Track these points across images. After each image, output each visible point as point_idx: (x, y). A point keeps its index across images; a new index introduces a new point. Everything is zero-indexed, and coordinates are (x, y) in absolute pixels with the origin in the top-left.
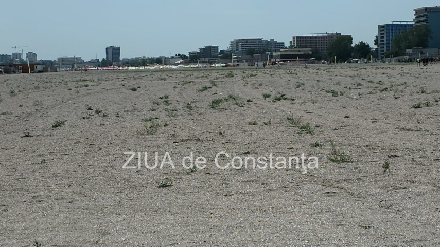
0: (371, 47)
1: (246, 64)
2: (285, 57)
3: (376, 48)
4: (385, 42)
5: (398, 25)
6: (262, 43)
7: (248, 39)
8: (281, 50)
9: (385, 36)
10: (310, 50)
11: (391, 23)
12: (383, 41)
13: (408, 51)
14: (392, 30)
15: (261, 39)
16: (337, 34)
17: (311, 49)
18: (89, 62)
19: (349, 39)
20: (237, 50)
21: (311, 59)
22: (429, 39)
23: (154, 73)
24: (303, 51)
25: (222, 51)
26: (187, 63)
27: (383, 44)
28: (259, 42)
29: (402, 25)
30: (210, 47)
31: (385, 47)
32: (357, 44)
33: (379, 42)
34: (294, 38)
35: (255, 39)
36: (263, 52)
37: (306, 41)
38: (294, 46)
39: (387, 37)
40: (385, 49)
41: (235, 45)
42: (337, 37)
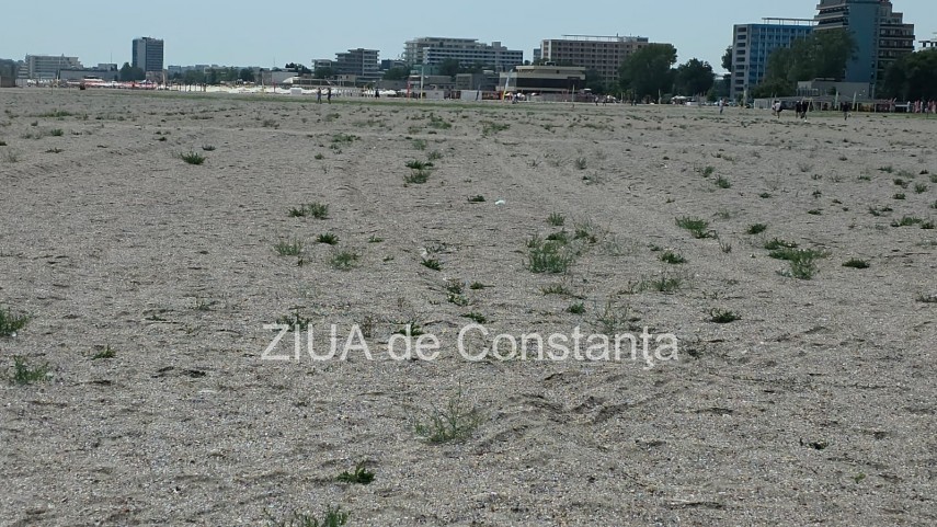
0: (714, 71)
1: (442, 93)
2: (525, 84)
3: (726, 76)
4: (747, 63)
5: (778, 28)
6: (476, 49)
7: (444, 40)
8: (518, 67)
9: (747, 49)
10: (583, 72)
11: (762, 23)
12: (743, 60)
13: (801, 85)
14: (763, 37)
15: (472, 41)
16: (639, 39)
17: (583, 69)
18: (95, 70)
19: (669, 52)
20: (420, 61)
21: (582, 91)
22: (849, 63)
23: (241, 104)
24: (566, 72)
25: (386, 63)
26: (308, 83)
27: (742, 67)
28: (468, 47)
29: (786, 28)
30: (360, 51)
31: (747, 73)
32: (685, 64)
33: (734, 63)
34: (546, 43)
35: (460, 41)
36: (477, 69)
37: (571, 50)
38: (545, 60)
39: (751, 51)
40: (746, 78)
41: (415, 51)
42: (639, 47)
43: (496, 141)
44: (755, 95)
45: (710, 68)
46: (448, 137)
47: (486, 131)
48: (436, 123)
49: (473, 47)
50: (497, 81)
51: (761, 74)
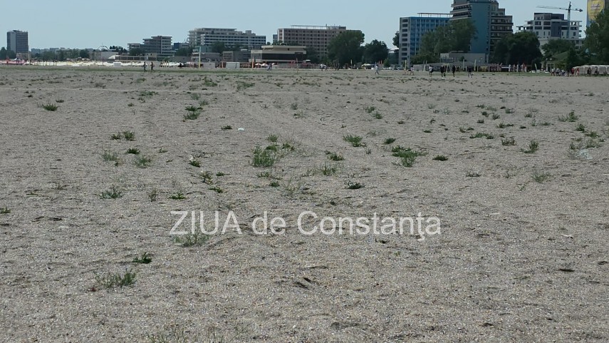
0: (388, 47)
1: (213, 64)
2: (268, 57)
3: (396, 51)
4: (409, 42)
5: (428, 19)
6: (235, 35)
7: (214, 29)
8: (262, 47)
9: (409, 33)
10: (305, 49)
11: (418, 16)
12: (406, 40)
13: (443, 55)
14: (418, 25)
15: (233, 30)
16: (340, 28)
17: (305, 47)
19: (359, 36)
20: (199, 44)
21: (305, 61)
22: (472, 41)
23: (80, 73)
24: (293, 49)
25: (177, 45)
26: (125, 59)
27: (406, 45)
28: (230, 34)
29: (433, 20)
30: (160, 37)
31: (409, 48)
32: (369, 43)
33: (401, 42)
34: (281, 31)
35: (225, 30)
36: (236, 48)
37: (297, 35)
38: (281, 42)
39: (411, 34)
40: (408, 52)
41: (196, 37)
42: (341, 32)
43: (244, 94)
44: (414, 63)
45: (385, 46)
46: (214, 92)
47: (239, 88)
48: (208, 83)
49: (233, 34)
50: (249, 56)
51: (417, 49)
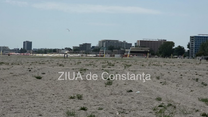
0: (185, 49)
1: (109, 55)
2: (133, 53)
3: (188, 50)
4: (194, 47)
5: (202, 37)
6: (118, 43)
7: (109, 40)
8: (130, 48)
9: (194, 43)
10: (149, 49)
11: (198, 35)
12: (193, 46)
14: (198, 39)
15: (117, 41)
16: (164, 40)
17: (149, 48)
18: (13, 50)
19: (172, 44)
20: (103, 46)
21: (149, 55)
23: (53, 59)
24: (144, 49)
25: (93, 47)
26: (71, 53)
27: (193, 48)
28: (116, 42)
29: (205, 37)
30: (86, 44)
31: (194, 50)
32: (177, 47)
33: (190, 47)
34: (138, 41)
35: (114, 41)
36: (119, 49)
37: (145, 43)
38: (138, 46)
39: (195, 43)
40: (194, 51)
41: (101, 44)
42: (164, 42)
43: (129, 70)
44: (197, 56)
45: (184, 48)
46: (114, 69)
47: (125, 67)
48: (110, 64)
49: (118, 42)
50: (125, 52)
51: (198, 50)
